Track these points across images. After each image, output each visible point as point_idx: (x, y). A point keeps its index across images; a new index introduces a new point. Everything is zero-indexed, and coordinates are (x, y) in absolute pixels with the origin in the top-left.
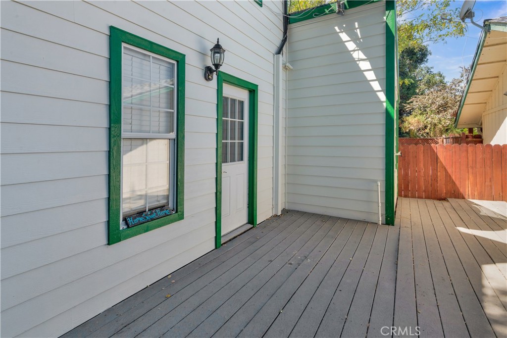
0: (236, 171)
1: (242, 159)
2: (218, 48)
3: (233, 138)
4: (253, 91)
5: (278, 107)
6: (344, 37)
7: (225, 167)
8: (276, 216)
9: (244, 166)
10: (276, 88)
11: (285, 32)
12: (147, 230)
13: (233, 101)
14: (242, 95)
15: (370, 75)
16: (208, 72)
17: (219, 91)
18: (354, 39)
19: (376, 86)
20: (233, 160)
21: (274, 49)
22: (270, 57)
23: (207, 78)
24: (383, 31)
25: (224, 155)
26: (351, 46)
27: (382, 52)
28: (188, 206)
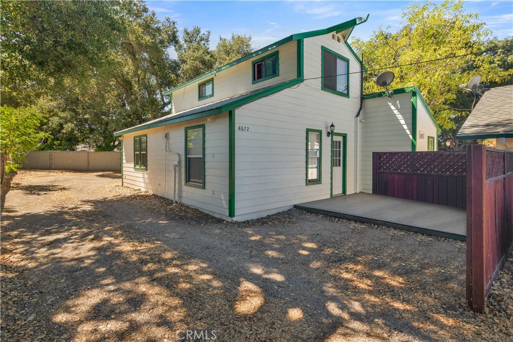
0: (338, 170)
1: (340, 166)
2: (332, 126)
3: (336, 157)
4: (345, 137)
5: (357, 142)
6: (393, 107)
7: (334, 168)
8: (356, 193)
9: (340, 169)
10: (356, 133)
11: (361, 105)
12: (314, 184)
13: (336, 142)
14: (340, 139)
15: (405, 127)
16: (328, 134)
17: (332, 139)
18: (397, 108)
19: (408, 132)
20: (336, 166)
21: (355, 114)
22: (353, 119)
23: (328, 136)
24: (411, 106)
25: (334, 163)
26: (396, 112)
27: (410, 116)
28: (323, 180)
